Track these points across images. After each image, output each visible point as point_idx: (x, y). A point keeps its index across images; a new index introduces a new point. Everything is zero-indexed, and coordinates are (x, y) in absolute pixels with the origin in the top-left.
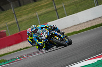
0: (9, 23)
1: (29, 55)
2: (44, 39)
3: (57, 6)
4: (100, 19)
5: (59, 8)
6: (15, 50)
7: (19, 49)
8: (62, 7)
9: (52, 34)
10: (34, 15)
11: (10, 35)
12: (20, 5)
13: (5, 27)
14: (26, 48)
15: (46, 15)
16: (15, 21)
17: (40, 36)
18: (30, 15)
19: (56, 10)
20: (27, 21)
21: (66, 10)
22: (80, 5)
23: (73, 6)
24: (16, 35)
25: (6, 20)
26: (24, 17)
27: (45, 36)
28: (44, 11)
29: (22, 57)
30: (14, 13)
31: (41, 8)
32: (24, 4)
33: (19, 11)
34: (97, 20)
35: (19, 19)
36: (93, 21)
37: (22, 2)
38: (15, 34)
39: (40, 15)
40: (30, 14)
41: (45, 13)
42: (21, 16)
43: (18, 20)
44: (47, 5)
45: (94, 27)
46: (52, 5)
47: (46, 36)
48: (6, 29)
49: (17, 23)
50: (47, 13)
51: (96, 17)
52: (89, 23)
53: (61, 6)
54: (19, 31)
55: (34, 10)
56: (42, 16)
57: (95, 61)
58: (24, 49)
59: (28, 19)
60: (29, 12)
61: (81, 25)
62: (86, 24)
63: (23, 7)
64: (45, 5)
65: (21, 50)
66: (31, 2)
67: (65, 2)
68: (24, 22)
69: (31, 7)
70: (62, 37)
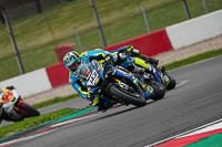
0: (83, 28)
2: (92, 87)
9: (110, 75)
10: (136, 10)
13: (74, 36)
16: (95, 24)
17: (85, 80)
18: (127, 11)
20: (120, 23)
25: (75, 21)
26: (115, 15)
27: (93, 80)
30: (94, 6)
35: (104, 20)
39: (148, 12)
40: (127, 8)
41: (161, 7)
42: (107, 12)
47: (96, 80)
48: (76, 42)
49: (100, 27)
56: (154, 13)
59: (123, 19)
68: (113, 27)
70: (135, 82)
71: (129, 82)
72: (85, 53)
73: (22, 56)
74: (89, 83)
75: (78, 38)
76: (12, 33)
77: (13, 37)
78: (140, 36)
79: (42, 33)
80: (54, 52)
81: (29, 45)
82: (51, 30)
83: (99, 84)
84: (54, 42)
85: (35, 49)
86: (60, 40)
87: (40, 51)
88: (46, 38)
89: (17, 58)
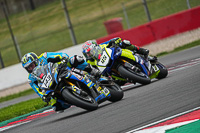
2: (46, 89)
9: (63, 78)
11: (130, 28)
13: (121, 12)
17: (40, 82)
24: (141, 28)
27: (47, 82)
38: (139, 25)
47: (50, 83)
48: (123, 16)
70: (88, 85)
71: (82, 85)
72: (44, 55)
73: (75, 29)
74: (43, 86)
75: (125, 13)
76: (65, 9)
77: (67, 12)
78: (180, 12)
79: (93, 9)
80: (103, 26)
81: (81, 19)
82: (101, 6)
83: (53, 87)
84: (104, 17)
85: (86, 23)
86: (109, 15)
87: (90, 25)
88: (97, 13)
89: (70, 31)
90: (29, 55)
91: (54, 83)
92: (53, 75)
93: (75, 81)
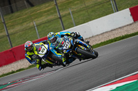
1: (24, 79)
2: (66, 50)
3: (62, 13)
4: (119, 30)
5: (65, 16)
6: (5, 72)
7: (11, 71)
8: (69, 14)
9: (76, 43)
10: (31, 24)
12: (12, 12)
14: (20, 70)
15: (47, 25)
18: (25, 25)
19: (60, 18)
21: (75, 19)
22: (93, 11)
23: (84, 12)
26: (18, 28)
28: (44, 19)
29: (14, 82)
30: (4, 22)
31: (40, 15)
32: (17, 11)
33: (10, 19)
34: (116, 32)
36: (110, 33)
37: (14, 8)
41: (46, 23)
42: (13, 26)
43: (9, 32)
44: (48, 11)
45: (112, 41)
46: (55, 12)
49: (8, 36)
50: (49, 22)
51: (115, 28)
52: (105, 35)
53: (67, 12)
54: (10, 46)
55: (31, 18)
57: (114, 87)
58: (17, 71)
59: (23, 30)
60: (24, 21)
61: (94, 39)
62: (101, 36)
63: (16, 14)
64: (45, 12)
65: (13, 72)
66: (26, 8)
67: (73, 7)
68: (16, 35)
69: (26, 14)
71: (86, 46)
72: (58, 33)
74: (64, 48)
83: (71, 48)
90: (52, 33)
91: (72, 45)
92: (70, 41)
93: (81, 44)
